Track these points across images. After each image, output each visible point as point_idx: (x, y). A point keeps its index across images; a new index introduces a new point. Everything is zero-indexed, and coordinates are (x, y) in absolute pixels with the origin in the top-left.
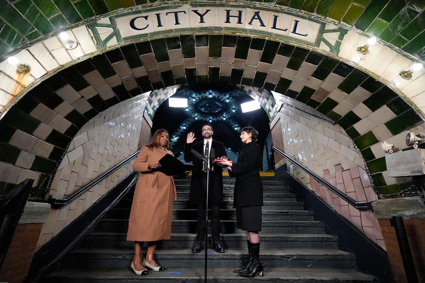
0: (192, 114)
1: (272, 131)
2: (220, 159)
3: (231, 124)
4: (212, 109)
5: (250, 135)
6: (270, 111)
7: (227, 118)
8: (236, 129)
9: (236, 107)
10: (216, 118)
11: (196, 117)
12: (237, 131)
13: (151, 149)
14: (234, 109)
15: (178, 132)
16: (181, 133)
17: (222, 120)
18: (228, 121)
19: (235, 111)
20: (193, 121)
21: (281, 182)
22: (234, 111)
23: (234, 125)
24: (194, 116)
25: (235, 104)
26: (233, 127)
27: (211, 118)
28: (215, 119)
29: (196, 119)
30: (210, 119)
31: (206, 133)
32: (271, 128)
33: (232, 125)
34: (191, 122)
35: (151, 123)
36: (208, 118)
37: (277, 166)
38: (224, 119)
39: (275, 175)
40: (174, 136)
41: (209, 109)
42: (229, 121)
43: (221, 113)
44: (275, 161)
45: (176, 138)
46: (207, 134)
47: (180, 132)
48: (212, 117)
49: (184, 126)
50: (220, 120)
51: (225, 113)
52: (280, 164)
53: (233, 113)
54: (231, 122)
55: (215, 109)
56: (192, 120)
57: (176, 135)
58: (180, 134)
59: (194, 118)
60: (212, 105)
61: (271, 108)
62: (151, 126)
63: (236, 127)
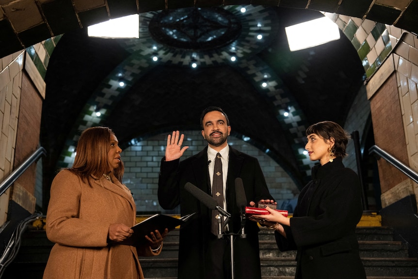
0: (143, 47)
1: (372, 104)
2: (257, 207)
3: (249, 72)
4: (199, 33)
5: (331, 143)
6: (367, 49)
7: (240, 55)
8: (264, 85)
9: (266, 25)
10: (211, 56)
11: (155, 54)
12: (267, 90)
13: (86, 180)
14: (260, 31)
15: (103, 95)
16: (112, 97)
17: (227, 62)
18: (242, 66)
19: (264, 38)
20: (146, 65)
21: (400, 243)
22: (260, 37)
23: (259, 74)
24: (147, 51)
25: (265, 19)
26: (257, 79)
27: (194, 56)
28: (207, 60)
29: (155, 59)
30: (194, 60)
31: (214, 132)
32: (370, 95)
33: (254, 75)
34: (141, 68)
35: (41, 85)
36: (188, 58)
37: (388, 198)
38: (233, 59)
39: (382, 222)
40: (94, 108)
41: (191, 32)
42: (244, 63)
43: (222, 44)
44: (382, 184)
45: (99, 114)
46: (216, 135)
47: (108, 96)
48: (198, 54)
49: (121, 79)
50: (220, 61)
51: (234, 44)
52: (395, 194)
53: (259, 43)
54: (251, 67)
55: (207, 33)
56: (144, 63)
57: (97, 104)
58: (110, 103)
59: (148, 58)
60: (200, 21)
61: (370, 39)
62: (44, 95)
63: (265, 80)
